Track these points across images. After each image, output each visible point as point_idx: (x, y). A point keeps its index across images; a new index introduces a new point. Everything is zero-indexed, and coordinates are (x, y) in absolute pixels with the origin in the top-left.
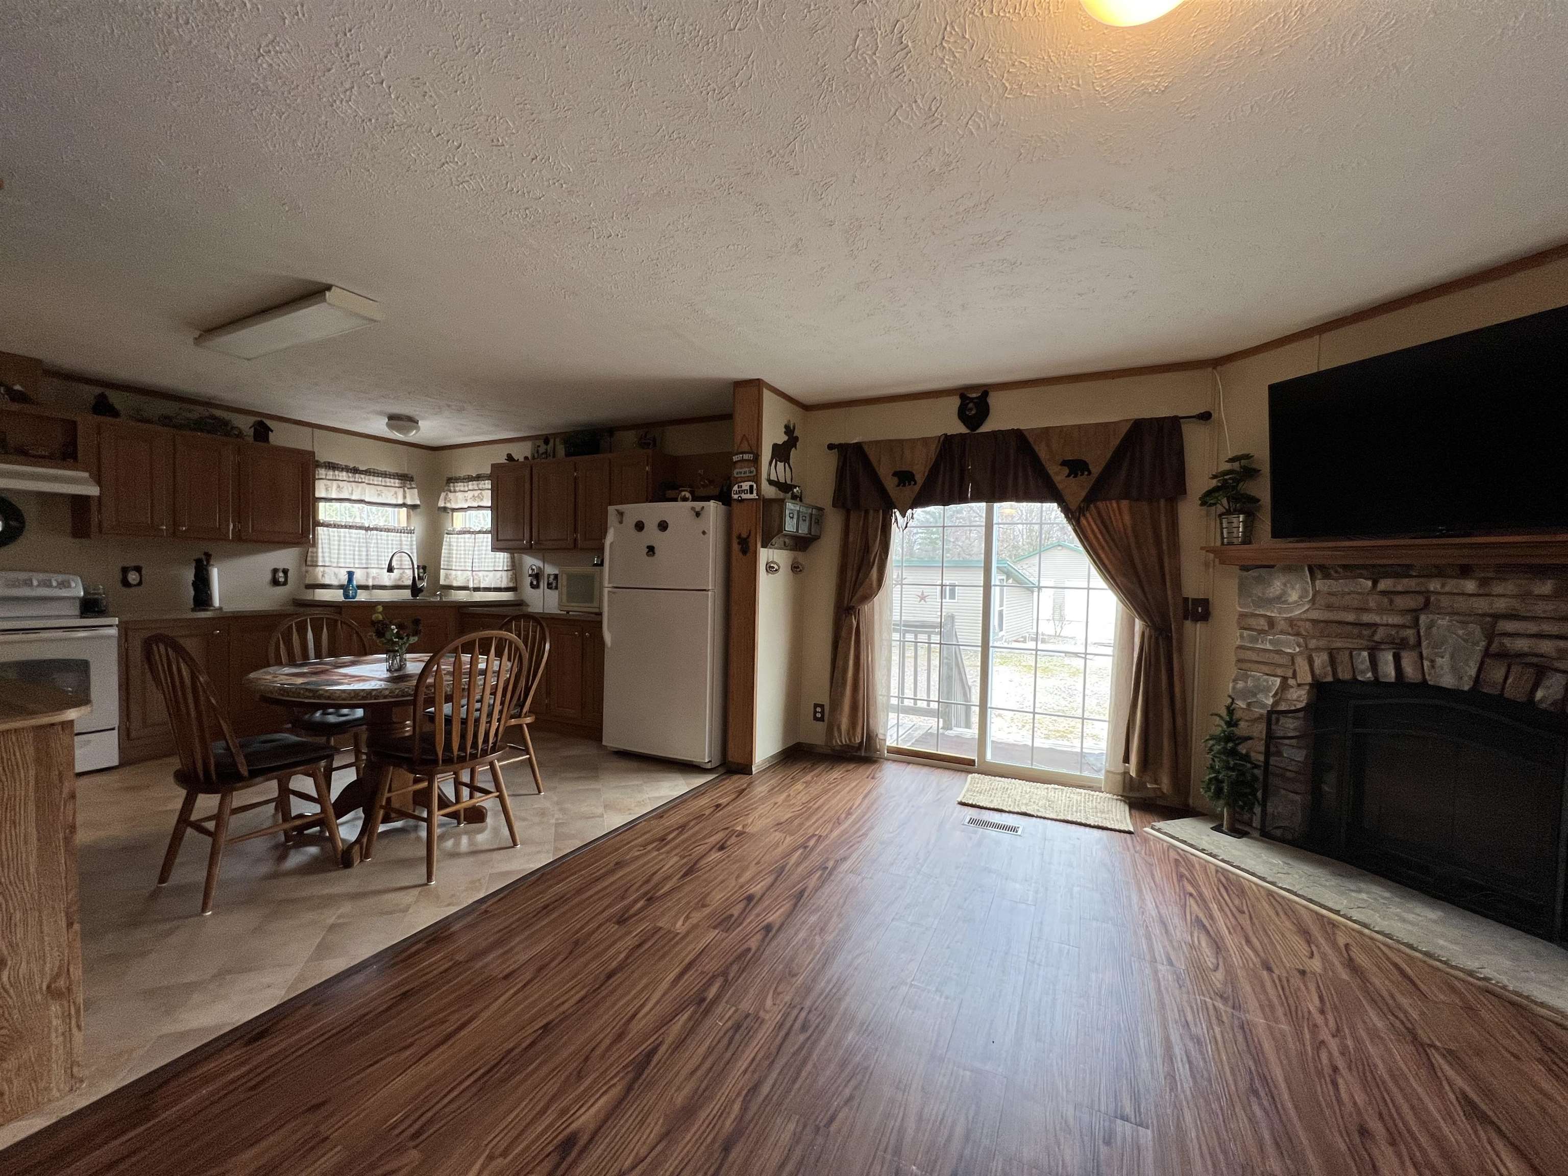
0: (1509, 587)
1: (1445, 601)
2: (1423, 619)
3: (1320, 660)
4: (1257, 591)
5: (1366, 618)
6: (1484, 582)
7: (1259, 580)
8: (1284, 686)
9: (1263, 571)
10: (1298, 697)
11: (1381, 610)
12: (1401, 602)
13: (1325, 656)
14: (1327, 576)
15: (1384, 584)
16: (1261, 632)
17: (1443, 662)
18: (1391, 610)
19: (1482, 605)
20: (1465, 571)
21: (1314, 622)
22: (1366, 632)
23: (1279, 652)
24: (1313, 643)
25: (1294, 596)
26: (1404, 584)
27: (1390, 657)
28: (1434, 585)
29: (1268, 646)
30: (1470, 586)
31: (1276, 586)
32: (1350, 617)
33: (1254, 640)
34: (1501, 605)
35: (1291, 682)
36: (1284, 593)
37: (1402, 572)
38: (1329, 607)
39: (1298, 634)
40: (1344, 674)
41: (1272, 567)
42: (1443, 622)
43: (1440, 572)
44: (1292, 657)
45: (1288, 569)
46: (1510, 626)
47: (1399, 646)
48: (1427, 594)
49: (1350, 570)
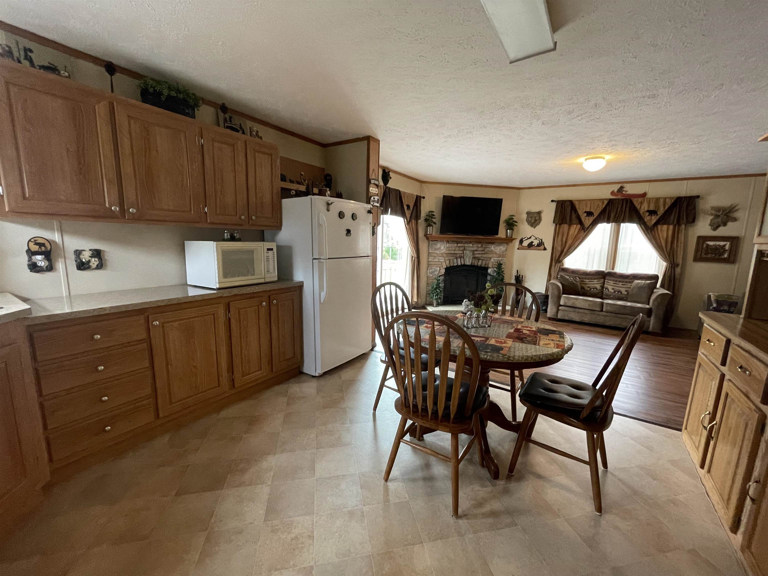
0: (476, 245)
1: (467, 248)
2: (465, 252)
3: (447, 262)
4: (434, 247)
5: (456, 252)
6: (473, 244)
7: (435, 244)
8: (440, 269)
9: (436, 242)
10: (443, 271)
11: (458, 250)
12: (461, 249)
13: (448, 261)
14: (449, 243)
15: (459, 245)
16: (435, 257)
17: (467, 260)
18: (460, 250)
19: (472, 249)
20: (470, 242)
21: (446, 254)
22: (455, 255)
23: (439, 261)
24: (446, 259)
25: (442, 248)
26: (461, 245)
27: (460, 260)
28: (466, 245)
29: (437, 260)
30: (471, 245)
31: (438, 245)
32: (453, 252)
33: (434, 259)
34: (475, 249)
35: (441, 268)
36: (440, 247)
37: (461, 243)
38: (449, 250)
39: (443, 257)
40: (452, 265)
41: (437, 241)
42: (468, 252)
43: (466, 243)
44: (442, 262)
45: (441, 241)
46: (476, 252)
47: (460, 257)
48: (465, 247)
49: (453, 242)
